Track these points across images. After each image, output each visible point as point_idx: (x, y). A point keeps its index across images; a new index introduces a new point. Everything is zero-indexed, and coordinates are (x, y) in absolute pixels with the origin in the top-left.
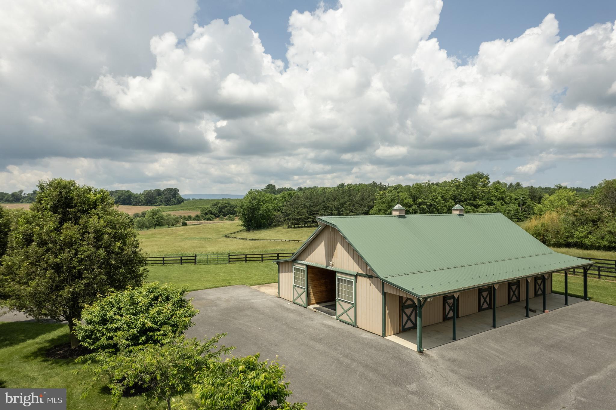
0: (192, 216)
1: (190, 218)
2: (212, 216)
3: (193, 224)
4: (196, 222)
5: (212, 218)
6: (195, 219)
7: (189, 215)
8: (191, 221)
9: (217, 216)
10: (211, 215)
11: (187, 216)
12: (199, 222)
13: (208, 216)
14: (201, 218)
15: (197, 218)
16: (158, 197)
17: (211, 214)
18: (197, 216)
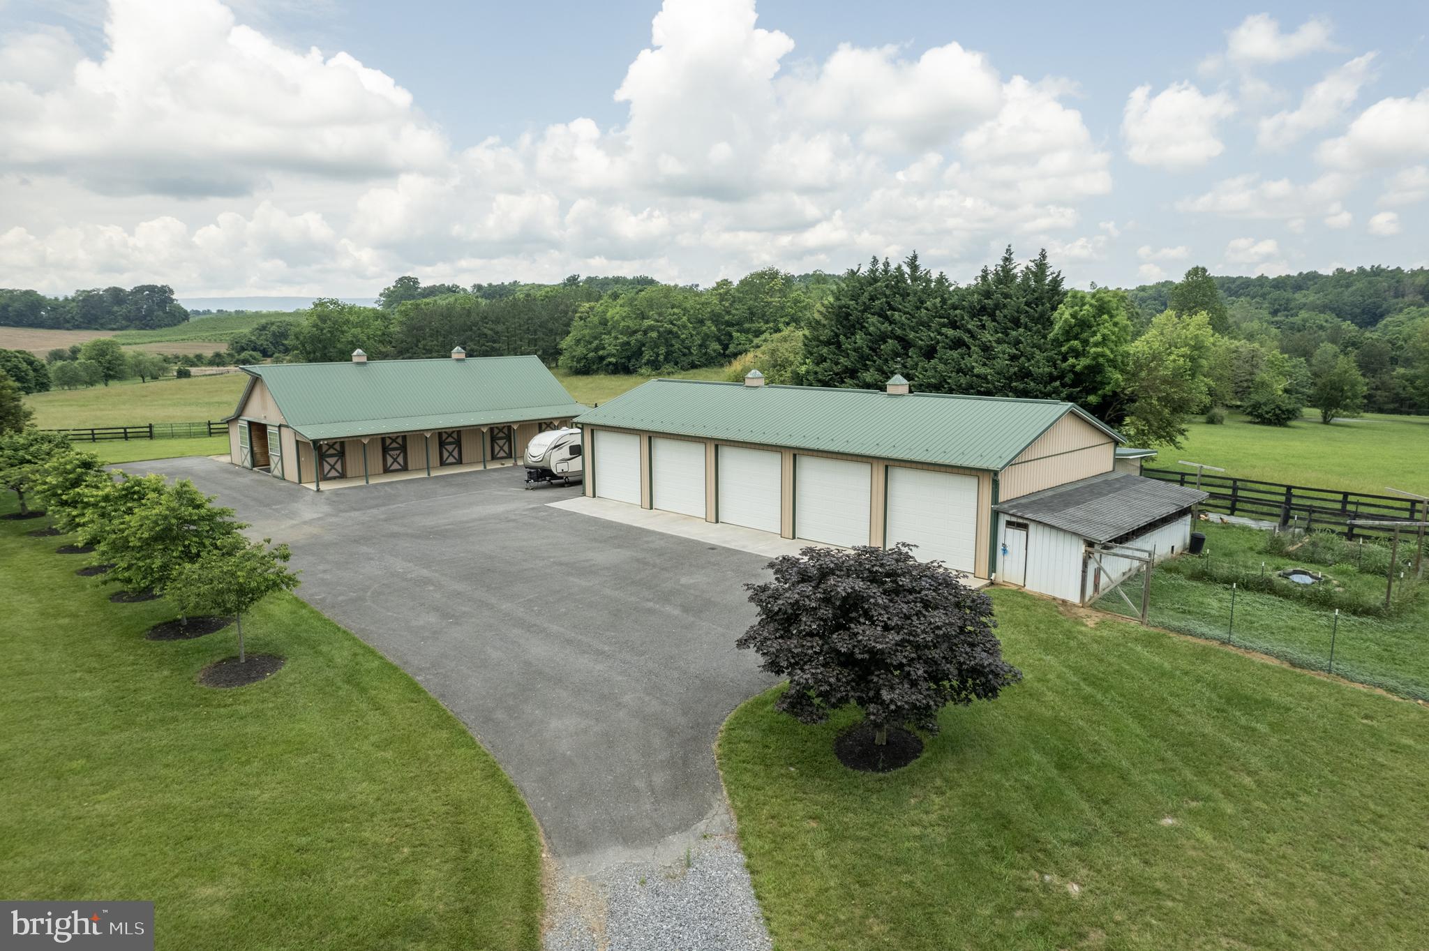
0: (204, 355)
1: (199, 360)
2: (254, 353)
3: (208, 373)
4: (214, 370)
5: (254, 358)
6: (212, 363)
7: (198, 352)
8: (203, 368)
9: (266, 354)
10: (251, 352)
11: (191, 356)
12: (222, 368)
13: (245, 355)
14: (227, 359)
15: (217, 360)
16: (116, 308)
17: (254, 349)
18: (218, 355)
